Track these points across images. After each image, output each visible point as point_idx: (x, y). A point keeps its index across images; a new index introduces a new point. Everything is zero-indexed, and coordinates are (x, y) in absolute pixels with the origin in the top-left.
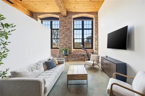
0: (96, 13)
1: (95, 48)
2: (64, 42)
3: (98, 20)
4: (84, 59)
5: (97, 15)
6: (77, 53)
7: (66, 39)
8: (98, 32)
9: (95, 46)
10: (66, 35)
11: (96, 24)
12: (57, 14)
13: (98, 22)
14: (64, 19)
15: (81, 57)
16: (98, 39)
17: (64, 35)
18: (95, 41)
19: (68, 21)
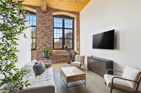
0: (78, 14)
1: (77, 48)
2: (43, 42)
3: (79, 20)
4: (66, 60)
5: (79, 16)
6: (58, 54)
7: (45, 38)
8: (79, 32)
9: (77, 47)
10: (46, 34)
11: (78, 25)
12: (33, 7)
13: (79, 22)
14: (43, 15)
15: (62, 59)
16: (79, 39)
17: (42, 34)
18: (77, 42)
19: (48, 18)
